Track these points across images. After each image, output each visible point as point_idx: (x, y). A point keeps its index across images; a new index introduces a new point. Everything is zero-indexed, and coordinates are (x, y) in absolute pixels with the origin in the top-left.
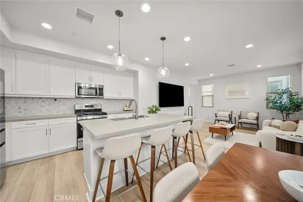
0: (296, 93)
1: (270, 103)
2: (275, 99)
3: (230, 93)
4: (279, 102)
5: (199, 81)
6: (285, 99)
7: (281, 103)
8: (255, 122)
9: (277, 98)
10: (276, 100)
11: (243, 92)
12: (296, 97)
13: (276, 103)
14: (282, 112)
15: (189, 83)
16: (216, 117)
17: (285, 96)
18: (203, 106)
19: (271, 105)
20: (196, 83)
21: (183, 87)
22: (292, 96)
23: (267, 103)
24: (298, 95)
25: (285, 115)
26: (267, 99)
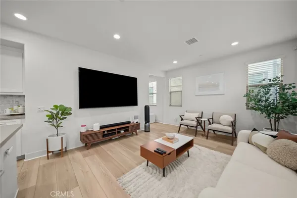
0: (290, 85)
1: (251, 101)
2: (258, 95)
3: (201, 87)
4: (264, 99)
5: (166, 72)
6: (273, 95)
7: (267, 100)
8: (230, 129)
9: (262, 94)
10: (259, 97)
11: (217, 86)
12: (290, 91)
13: (260, 100)
14: (269, 115)
15: (150, 74)
16: (182, 120)
17: (273, 90)
18: (170, 105)
19: (252, 104)
20: (162, 75)
21: (136, 79)
22: (284, 89)
23: (248, 100)
24: (294, 87)
25: (273, 120)
26: (247, 95)
